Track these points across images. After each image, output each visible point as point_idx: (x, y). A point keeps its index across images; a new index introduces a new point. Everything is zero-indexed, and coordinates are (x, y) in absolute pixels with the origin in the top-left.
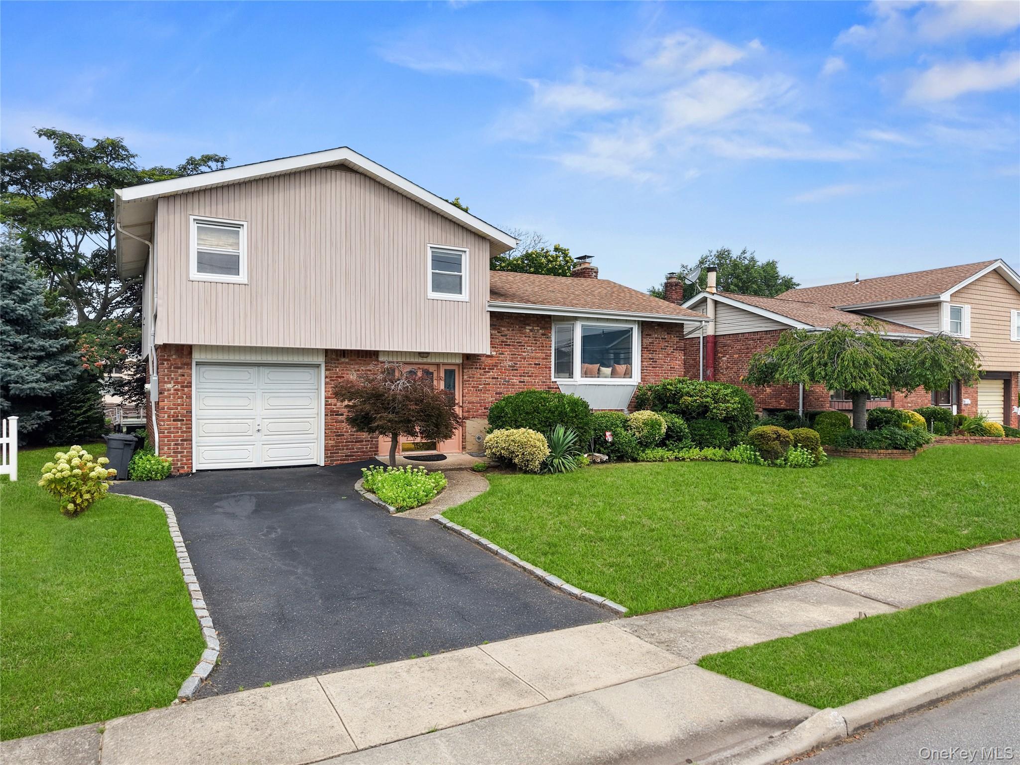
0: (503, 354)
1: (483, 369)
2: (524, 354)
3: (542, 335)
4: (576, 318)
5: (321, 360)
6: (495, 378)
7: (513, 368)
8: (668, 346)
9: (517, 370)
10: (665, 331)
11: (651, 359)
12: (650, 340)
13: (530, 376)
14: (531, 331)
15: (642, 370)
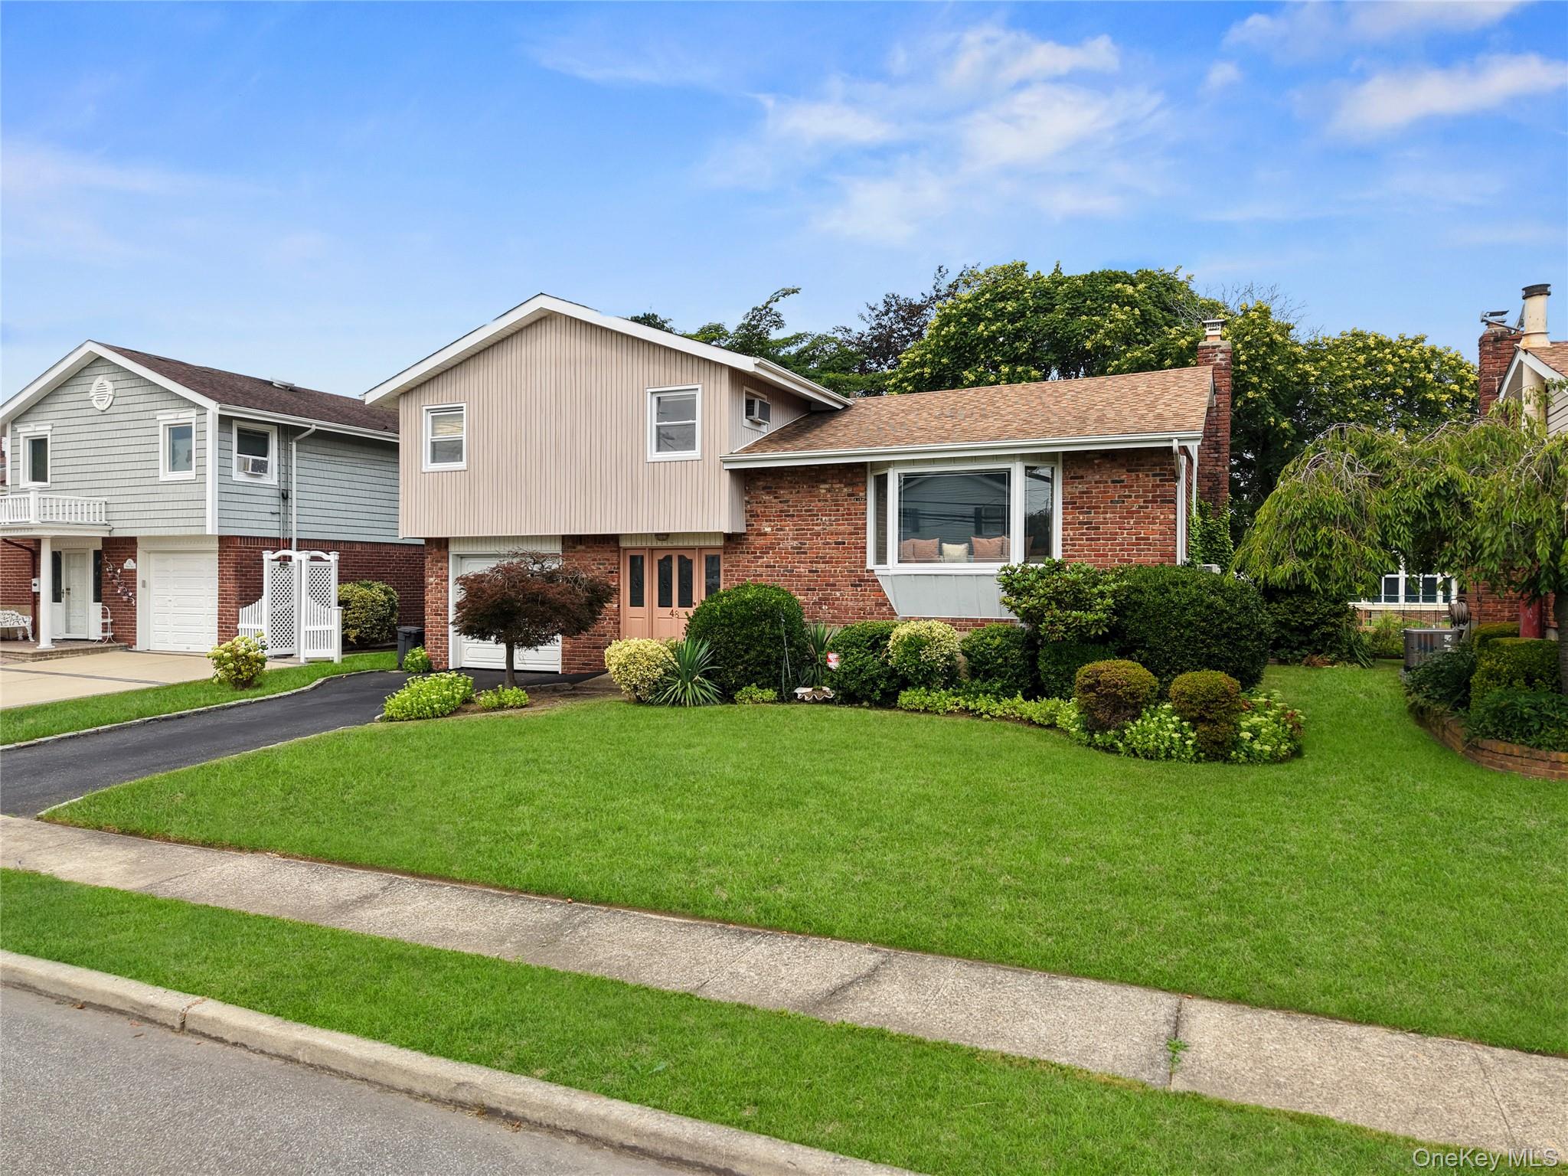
0: (781, 530)
1: (752, 553)
2: (816, 528)
3: (849, 495)
4: (889, 464)
5: (557, 549)
6: (770, 567)
7: (799, 550)
8: (1130, 497)
9: (805, 553)
11: (1086, 523)
12: (1082, 487)
13: (827, 562)
14: (829, 490)
15: (1063, 545)
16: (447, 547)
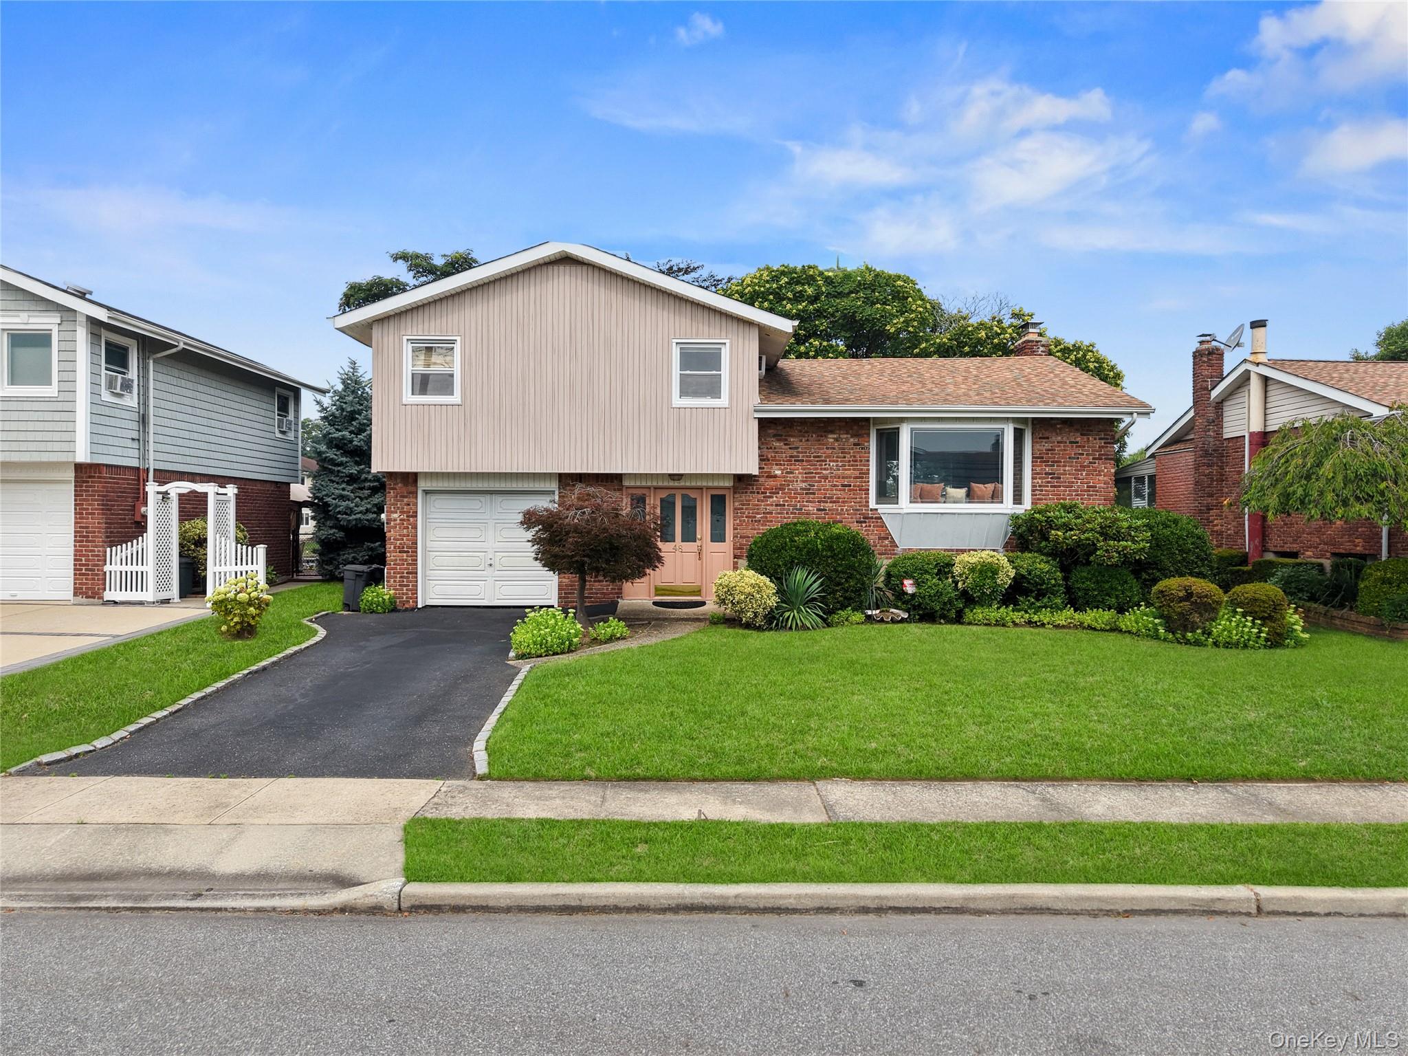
0: (792, 473)
1: (763, 493)
2: (824, 472)
3: (855, 445)
4: (902, 420)
5: (554, 486)
6: (780, 505)
7: (808, 491)
8: (1083, 454)
9: (814, 494)
10: (1077, 430)
11: (1050, 474)
12: (1048, 446)
13: (834, 502)
14: (836, 440)
15: (1033, 491)
16: (415, 481)
